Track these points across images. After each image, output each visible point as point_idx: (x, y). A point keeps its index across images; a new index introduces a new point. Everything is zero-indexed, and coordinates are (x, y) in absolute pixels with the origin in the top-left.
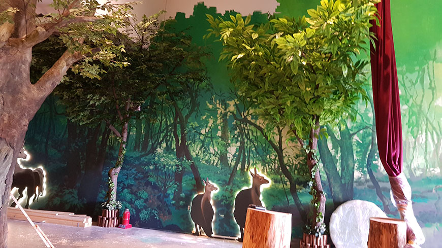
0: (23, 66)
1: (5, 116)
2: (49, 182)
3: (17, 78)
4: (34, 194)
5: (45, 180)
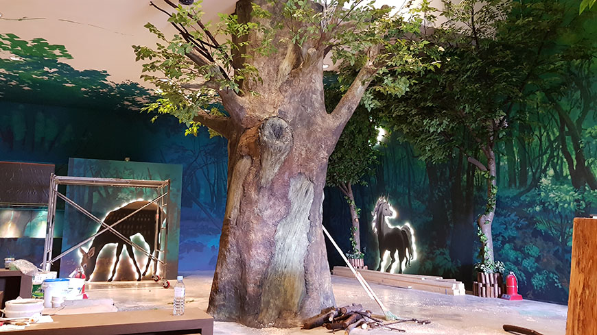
0: (314, 96)
1: (303, 150)
2: (418, 242)
3: (309, 110)
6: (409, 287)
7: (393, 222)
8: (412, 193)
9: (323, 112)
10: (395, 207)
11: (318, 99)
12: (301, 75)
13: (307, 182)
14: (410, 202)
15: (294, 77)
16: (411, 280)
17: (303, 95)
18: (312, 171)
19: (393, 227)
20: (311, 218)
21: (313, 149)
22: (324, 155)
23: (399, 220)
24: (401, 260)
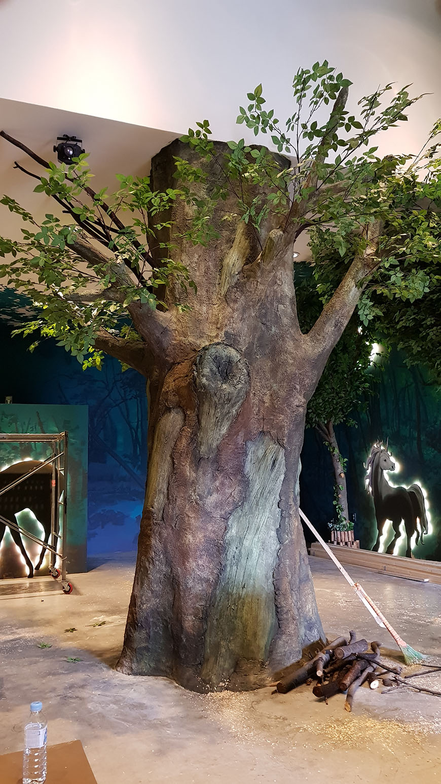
0: (281, 307)
1: (265, 394)
2: (434, 509)
3: (273, 329)
4: (415, 533)
5: (427, 505)
6: (426, 580)
7: (395, 478)
8: (423, 438)
9: (296, 332)
10: (398, 457)
11: (287, 311)
12: (259, 274)
13: (273, 447)
14: (420, 449)
15: (248, 277)
16: (428, 569)
17: (263, 306)
18: (281, 428)
19: (396, 486)
20: (282, 504)
21: (282, 393)
22: (299, 401)
23: (405, 476)
24: (409, 535)
